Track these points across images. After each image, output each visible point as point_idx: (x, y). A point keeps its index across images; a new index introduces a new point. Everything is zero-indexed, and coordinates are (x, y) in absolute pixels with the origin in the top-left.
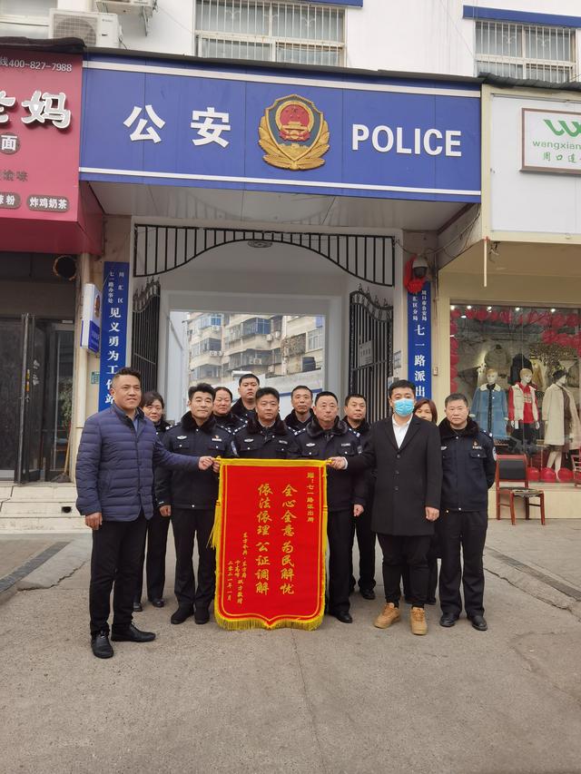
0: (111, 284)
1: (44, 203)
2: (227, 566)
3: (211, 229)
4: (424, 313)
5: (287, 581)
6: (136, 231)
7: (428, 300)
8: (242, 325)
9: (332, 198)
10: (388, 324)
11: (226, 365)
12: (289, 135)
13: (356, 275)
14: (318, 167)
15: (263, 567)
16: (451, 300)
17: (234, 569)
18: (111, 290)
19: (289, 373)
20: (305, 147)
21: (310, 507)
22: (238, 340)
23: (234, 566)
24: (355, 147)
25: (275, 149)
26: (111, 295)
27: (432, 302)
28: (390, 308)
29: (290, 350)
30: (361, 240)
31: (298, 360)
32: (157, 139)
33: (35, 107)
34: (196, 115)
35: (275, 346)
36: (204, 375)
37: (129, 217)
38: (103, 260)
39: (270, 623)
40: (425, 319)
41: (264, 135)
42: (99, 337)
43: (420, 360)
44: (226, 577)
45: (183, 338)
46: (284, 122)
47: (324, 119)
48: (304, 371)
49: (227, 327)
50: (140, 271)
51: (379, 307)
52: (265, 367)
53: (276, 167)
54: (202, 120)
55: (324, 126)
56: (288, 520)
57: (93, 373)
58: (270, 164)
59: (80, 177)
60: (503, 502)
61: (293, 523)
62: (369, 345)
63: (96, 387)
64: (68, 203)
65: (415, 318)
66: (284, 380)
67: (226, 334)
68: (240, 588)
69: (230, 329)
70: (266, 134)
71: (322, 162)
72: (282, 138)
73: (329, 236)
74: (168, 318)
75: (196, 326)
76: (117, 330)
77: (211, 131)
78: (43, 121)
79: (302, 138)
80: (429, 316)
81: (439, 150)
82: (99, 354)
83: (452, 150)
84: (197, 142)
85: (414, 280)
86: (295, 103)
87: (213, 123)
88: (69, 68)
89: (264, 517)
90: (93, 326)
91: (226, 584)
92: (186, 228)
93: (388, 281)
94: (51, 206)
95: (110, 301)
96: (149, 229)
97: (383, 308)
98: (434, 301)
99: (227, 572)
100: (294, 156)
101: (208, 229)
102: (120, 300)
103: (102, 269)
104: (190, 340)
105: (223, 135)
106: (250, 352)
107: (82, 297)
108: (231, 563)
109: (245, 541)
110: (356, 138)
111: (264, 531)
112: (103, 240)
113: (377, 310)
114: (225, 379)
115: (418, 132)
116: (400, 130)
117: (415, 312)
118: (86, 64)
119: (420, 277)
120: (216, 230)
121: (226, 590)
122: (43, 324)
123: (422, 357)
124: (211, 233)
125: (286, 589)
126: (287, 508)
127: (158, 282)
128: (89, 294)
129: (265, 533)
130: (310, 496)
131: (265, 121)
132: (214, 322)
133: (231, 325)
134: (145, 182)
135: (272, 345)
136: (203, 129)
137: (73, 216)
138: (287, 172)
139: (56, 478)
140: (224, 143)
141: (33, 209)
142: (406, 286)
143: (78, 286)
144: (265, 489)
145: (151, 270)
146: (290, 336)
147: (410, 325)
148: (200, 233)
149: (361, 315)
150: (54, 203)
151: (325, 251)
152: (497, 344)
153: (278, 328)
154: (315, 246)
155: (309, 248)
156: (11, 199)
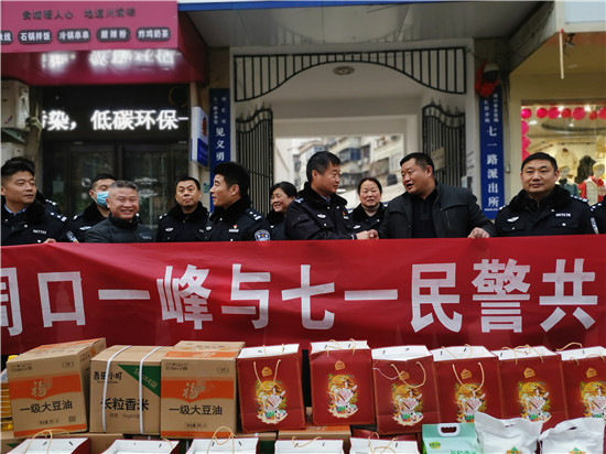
0: (216, 108)
4: (496, 115)
6: (235, 62)
7: (500, 103)
9: (406, 6)
18: (216, 113)
26: (216, 117)
28: (462, 115)
29: (377, 171)
30: (434, 53)
37: (227, 48)
38: (208, 88)
40: (496, 120)
42: (208, 153)
43: (492, 159)
48: (388, 186)
50: (240, 96)
51: (450, 116)
57: (205, 184)
59: (179, 8)
62: (441, 150)
64: (169, 32)
65: (487, 120)
73: (403, 52)
76: (223, 147)
80: (500, 117)
82: (209, 168)
85: (486, 84)
90: (200, 143)
92: (277, 56)
93: (460, 89)
94: (156, 36)
95: (216, 122)
96: (246, 59)
97: (456, 116)
98: (506, 103)
101: (296, 55)
102: (224, 121)
103: (207, 95)
106: (345, 175)
107: (191, 120)
112: (207, 70)
113: (449, 119)
117: (487, 114)
119: (493, 81)
120: (302, 55)
123: (495, 156)
124: (299, 59)
128: (196, 116)
134: (234, 7)
135: (363, 168)
141: (141, 40)
142: (478, 92)
145: (249, 95)
146: (376, 159)
147: (483, 128)
148: (290, 59)
149: (433, 125)
150: (157, 34)
151: (400, 67)
152: (562, 147)
153: (367, 155)
154: (391, 62)
155: (386, 65)
156: (123, 34)
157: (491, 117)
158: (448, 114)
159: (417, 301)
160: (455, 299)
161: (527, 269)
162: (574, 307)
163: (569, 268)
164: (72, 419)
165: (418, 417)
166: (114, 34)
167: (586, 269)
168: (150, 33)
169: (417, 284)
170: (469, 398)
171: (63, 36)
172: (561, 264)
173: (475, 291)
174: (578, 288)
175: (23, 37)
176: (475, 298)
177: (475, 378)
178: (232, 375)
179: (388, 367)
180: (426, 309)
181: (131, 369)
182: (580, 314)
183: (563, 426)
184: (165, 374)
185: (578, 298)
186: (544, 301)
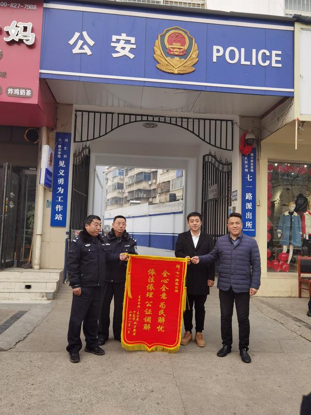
0: (60, 146)
1: (17, 92)
2: (128, 314)
3: (122, 114)
4: (252, 167)
5: (161, 324)
6: (76, 115)
7: (255, 159)
8: (135, 176)
9: (199, 92)
10: (228, 174)
11: (126, 197)
12: (173, 52)
13: (210, 144)
14: (191, 72)
15: (148, 315)
16: (268, 159)
17: (132, 315)
18: (60, 150)
19: (161, 202)
20: (183, 59)
21: (177, 284)
22: (133, 184)
23: (132, 314)
24: (215, 60)
25: (164, 61)
26: (60, 153)
27: (257, 161)
28: (230, 164)
29: (161, 190)
30: (213, 122)
31: (166, 195)
32: (89, 52)
33: (13, 31)
34: (114, 38)
35: (153, 187)
36: (114, 203)
37: (71, 105)
38: (55, 131)
39: (150, 347)
40: (252, 171)
41: (157, 51)
42: (52, 179)
43: (249, 196)
44: (128, 320)
45: (103, 182)
46: (170, 43)
47: (195, 42)
48: (170, 201)
49: (127, 177)
50: (78, 139)
51: (222, 164)
52: (148, 199)
53: (164, 72)
54: (118, 41)
55: (195, 46)
56: (164, 290)
57: (48, 201)
58: (160, 70)
59: (40, 76)
60: (303, 286)
61: (166, 292)
62: (215, 187)
63: (49, 210)
64: (32, 92)
65: (247, 170)
66: (159, 206)
67: (127, 180)
68: (135, 326)
69: (129, 178)
70: (158, 50)
71: (193, 69)
72: (168, 53)
73: (194, 119)
74: (95, 170)
75: (110, 176)
76: (63, 175)
77: (123, 48)
78: (17, 40)
79: (181, 54)
80: (255, 169)
81: (268, 62)
82: (51, 189)
83: (276, 63)
84: (115, 55)
85: (246, 147)
86: (177, 31)
87: (125, 43)
88: (35, 7)
89: (151, 287)
90: (47, 171)
91: (128, 324)
92: (107, 113)
93: (229, 147)
94: (21, 94)
95: (59, 156)
96: (84, 113)
97: (225, 164)
98: (258, 160)
99: (128, 317)
100: (176, 65)
101: (120, 114)
102: (65, 156)
103: (54, 137)
104: (107, 183)
105: (132, 51)
106: (139, 190)
107: (41, 154)
108: (130, 312)
109: (139, 300)
110: (215, 55)
111: (150, 295)
112: (55, 119)
113: (221, 166)
114: (126, 205)
115: (254, 51)
116: (243, 50)
117: (247, 166)
118: (45, 5)
119: (251, 145)
120: (124, 114)
121: (128, 327)
122: (17, 170)
123: (250, 194)
124: (121, 117)
125: (160, 328)
126: (163, 283)
127: (89, 147)
128: (46, 152)
129: (151, 296)
130: (177, 278)
131: (158, 42)
132: (120, 174)
133: (129, 176)
134: (82, 80)
135: (152, 186)
136: (118, 47)
137: (35, 101)
138: (171, 75)
139: (23, 265)
140: (132, 56)
141: (10, 96)
142: (241, 151)
143: (39, 147)
144: (152, 272)
145: (84, 138)
146: (161, 181)
147: (244, 175)
148: (115, 116)
150: (23, 92)
153: (155, 178)
154: (185, 125)
155: (181, 127)
157: (249, 168)
158: (220, 162)
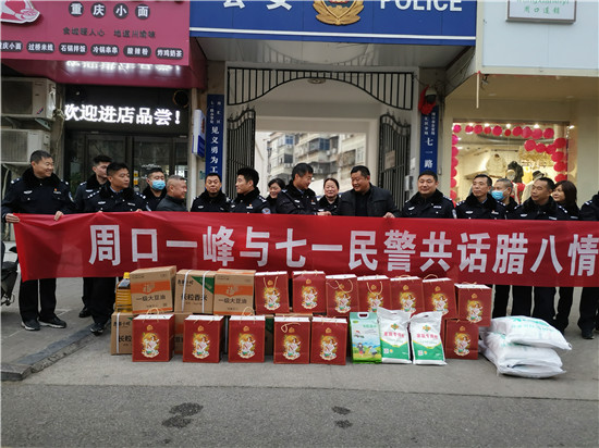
0: (212, 110)
4: (433, 129)
6: (228, 72)
8: (308, 143)
9: (366, 44)
10: (407, 138)
13: (385, 102)
14: (356, 22)
18: (212, 114)
20: (346, 8)
22: (305, 155)
24: (383, 7)
25: (325, 11)
26: (212, 118)
27: (439, 121)
28: (409, 126)
29: (344, 162)
30: (389, 76)
32: (242, 5)
35: (332, 160)
37: (224, 62)
38: (206, 93)
40: (433, 133)
42: (204, 147)
43: (428, 163)
49: (297, 145)
50: (232, 100)
52: (325, 175)
53: (325, 23)
57: (201, 171)
58: (321, 22)
59: (190, 34)
62: (393, 154)
64: (182, 53)
65: (426, 133)
67: (297, 151)
69: (300, 147)
71: (358, 19)
72: (329, 2)
73: (365, 73)
75: (274, 145)
76: (217, 143)
79: (344, 1)
80: (436, 131)
81: (445, 6)
82: (204, 159)
83: (455, 6)
84: (270, 7)
85: (426, 105)
90: (200, 139)
92: (264, 70)
93: (408, 106)
94: (172, 55)
95: (212, 122)
96: (238, 70)
97: (404, 126)
100: (338, 15)
101: (279, 70)
102: (218, 122)
103: (206, 99)
106: (314, 164)
107: (192, 120)
112: (206, 79)
113: (400, 128)
117: (427, 128)
119: (431, 102)
120: (284, 70)
123: (430, 161)
124: (281, 73)
128: (197, 117)
132: (288, 142)
133: (300, 144)
134: (234, 36)
137: (186, 62)
138: (333, 27)
140: (289, 7)
141: (160, 57)
142: (420, 109)
143: (190, 112)
145: (239, 100)
146: (344, 151)
147: (423, 138)
148: (274, 73)
149: (387, 131)
150: (173, 53)
151: (361, 85)
152: (495, 153)
153: (336, 146)
154: (355, 81)
155: (351, 83)
156: (145, 52)
157: (430, 131)
158: (399, 124)
159: (353, 252)
160: (374, 252)
161: (414, 236)
162: (439, 259)
163: (437, 237)
164: (165, 305)
165: (348, 309)
166: (138, 51)
167: (446, 238)
168: (167, 53)
169: (354, 242)
170: (375, 300)
171: (96, 49)
172: (433, 234)
173: (386, 248)
174: (441, 248)
175: (63, 48)
176: (386, 251)
177: (378, 289)
178: (252, 283)
179: (333, 282)
180: (358, 257)
181: (198, 279)
182: (441, 262)
183: (421, 315)
184: (217, 282)
185: (442, 254)
186: (423, 255)
